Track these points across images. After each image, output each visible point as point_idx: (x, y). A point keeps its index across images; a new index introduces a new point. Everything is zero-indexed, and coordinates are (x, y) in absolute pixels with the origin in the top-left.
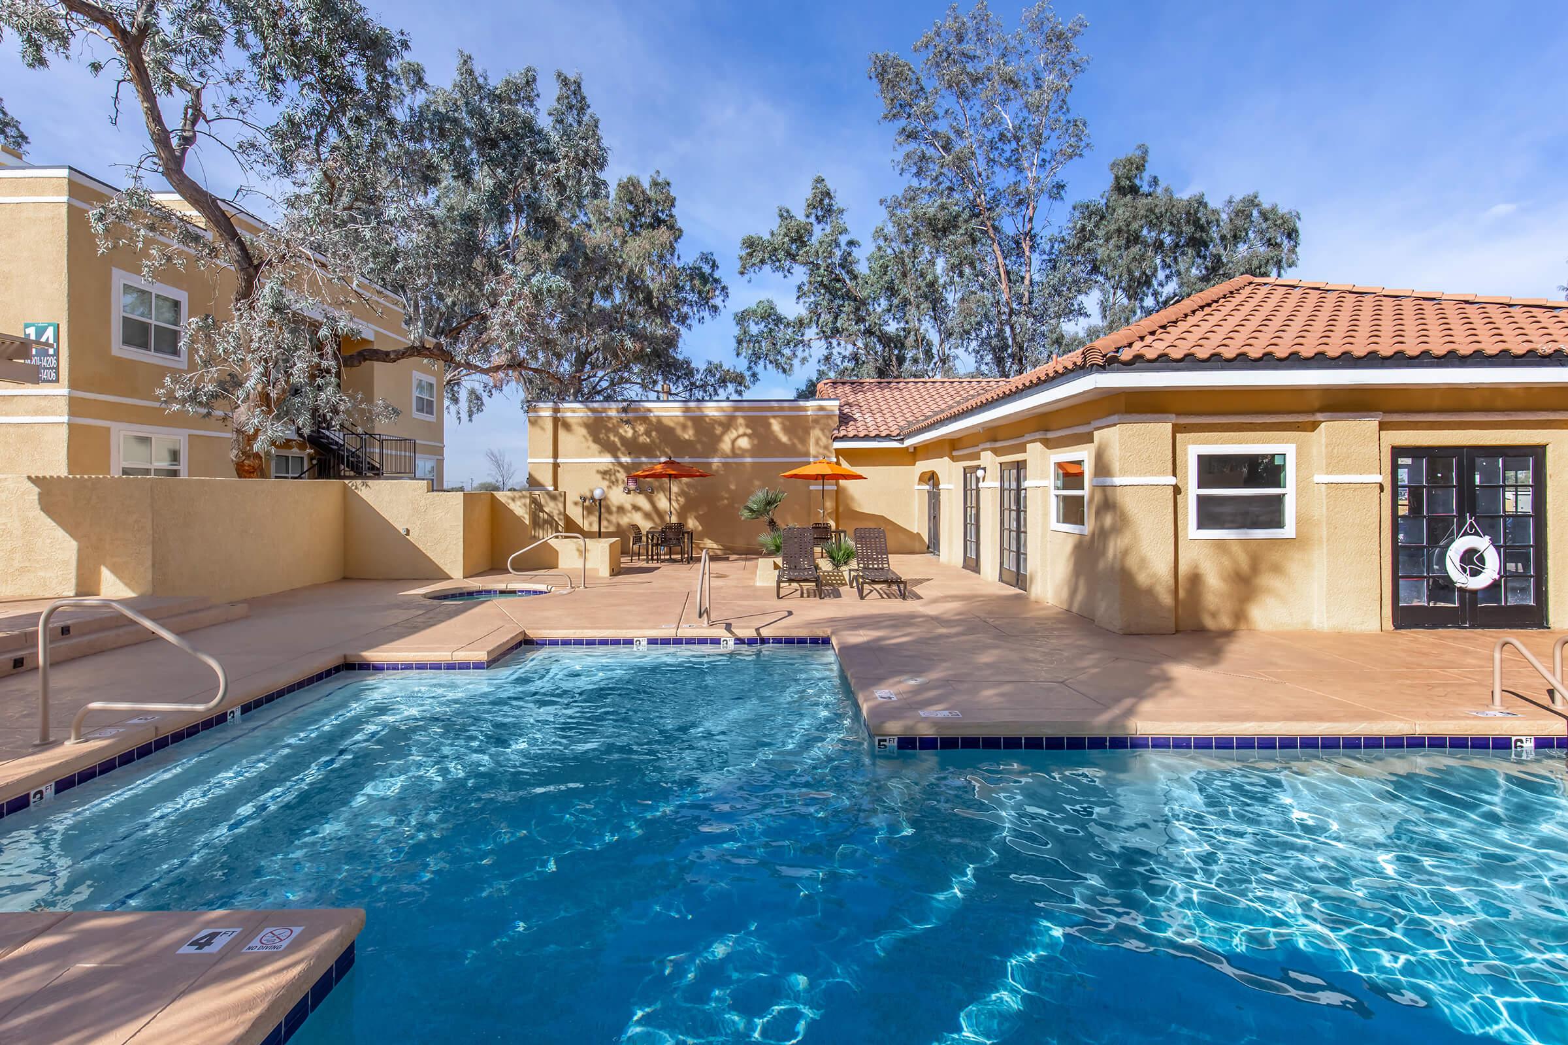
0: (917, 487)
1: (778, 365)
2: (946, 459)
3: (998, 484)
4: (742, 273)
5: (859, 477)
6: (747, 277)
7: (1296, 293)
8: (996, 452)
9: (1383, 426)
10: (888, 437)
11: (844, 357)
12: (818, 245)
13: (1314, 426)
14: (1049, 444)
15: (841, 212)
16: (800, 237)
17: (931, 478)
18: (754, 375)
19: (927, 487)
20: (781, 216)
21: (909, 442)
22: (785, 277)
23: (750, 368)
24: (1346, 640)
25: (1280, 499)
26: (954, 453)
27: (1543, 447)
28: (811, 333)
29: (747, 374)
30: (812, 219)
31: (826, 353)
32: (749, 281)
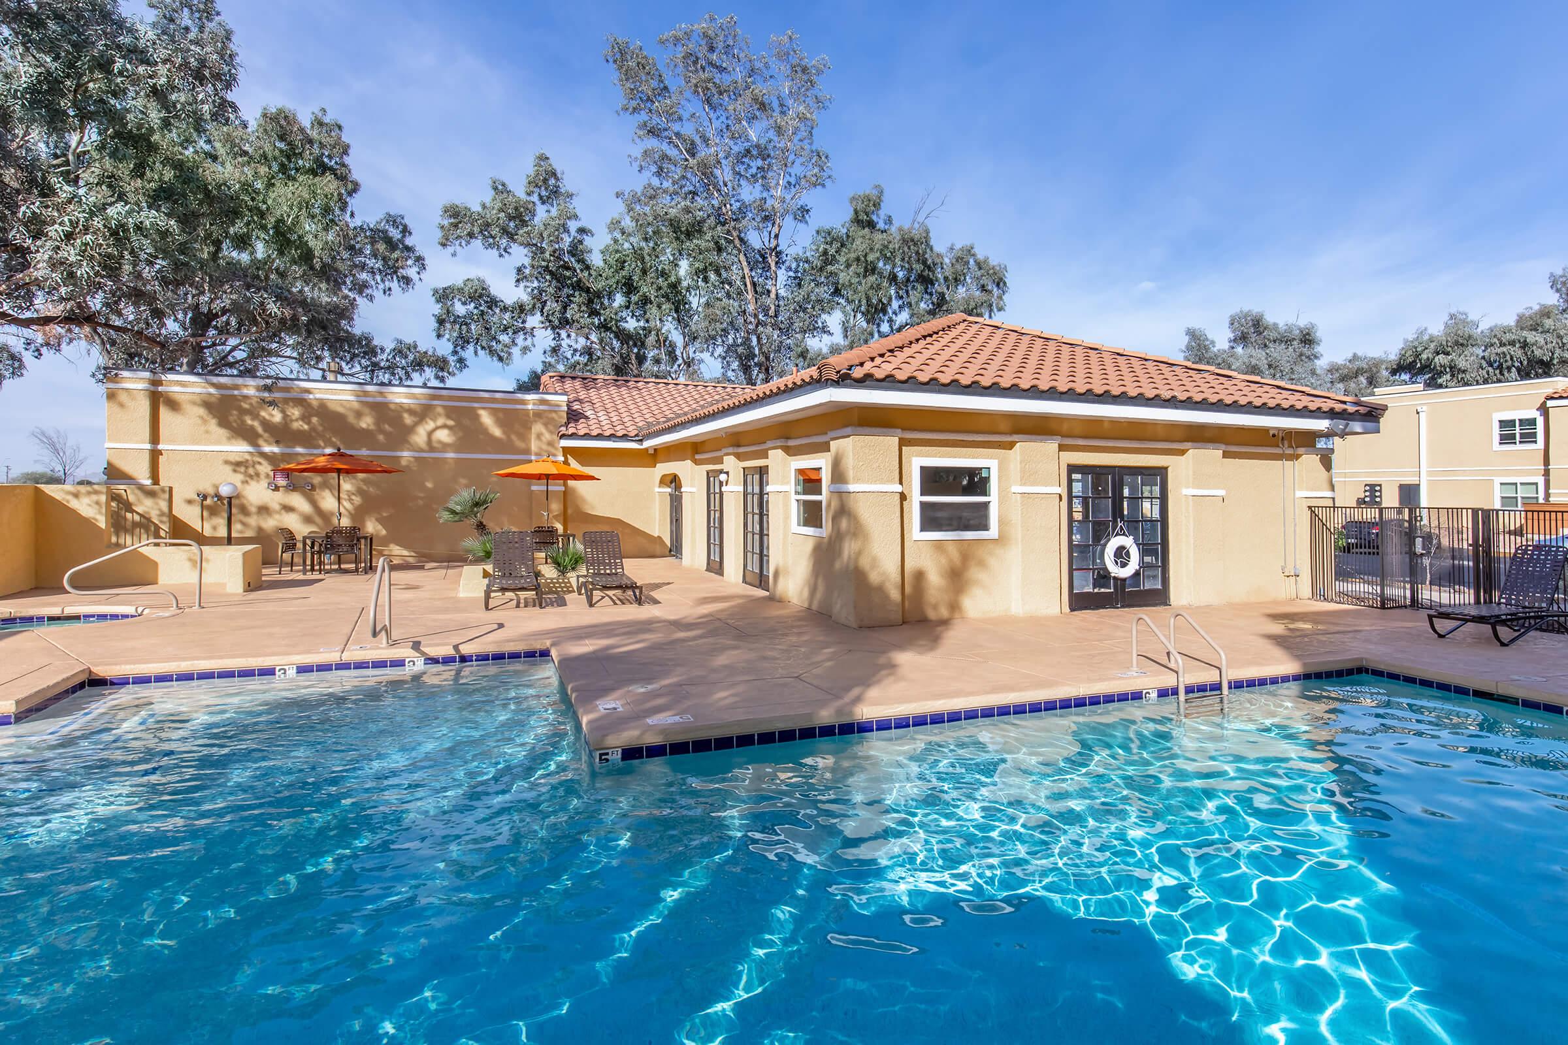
0: (657, 489)
1: (492, 352)
2: (689, 462)
3: (741, 489)
4: (444, 245)
5: (592, 478)
6: (450, 249)
7: (1000, 333)
8: (739, 457)
9: (1062, 448)
10: (625, 437)
11: (575, 350)
12: (542, 228)
13: (1010, 446)
14: (790, 451)
15: (570, 196)
16: (519, 216)
17: (674, 481)
18: (461, 361)
19: (669, 490)
20: (495, 189)
21: (647, 444)
22: (501, 256)
23: (455, 353)
24: (1036, 623)
25: (986, 505)
26: (697, 457)
27: (1166, 468)
28: (534, 320)
29: (452, 359)
30: (535, 198)
31: (553, 344)
32: (454, 255)
